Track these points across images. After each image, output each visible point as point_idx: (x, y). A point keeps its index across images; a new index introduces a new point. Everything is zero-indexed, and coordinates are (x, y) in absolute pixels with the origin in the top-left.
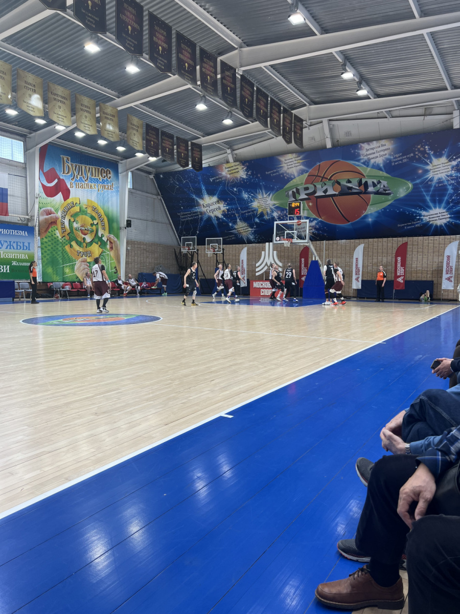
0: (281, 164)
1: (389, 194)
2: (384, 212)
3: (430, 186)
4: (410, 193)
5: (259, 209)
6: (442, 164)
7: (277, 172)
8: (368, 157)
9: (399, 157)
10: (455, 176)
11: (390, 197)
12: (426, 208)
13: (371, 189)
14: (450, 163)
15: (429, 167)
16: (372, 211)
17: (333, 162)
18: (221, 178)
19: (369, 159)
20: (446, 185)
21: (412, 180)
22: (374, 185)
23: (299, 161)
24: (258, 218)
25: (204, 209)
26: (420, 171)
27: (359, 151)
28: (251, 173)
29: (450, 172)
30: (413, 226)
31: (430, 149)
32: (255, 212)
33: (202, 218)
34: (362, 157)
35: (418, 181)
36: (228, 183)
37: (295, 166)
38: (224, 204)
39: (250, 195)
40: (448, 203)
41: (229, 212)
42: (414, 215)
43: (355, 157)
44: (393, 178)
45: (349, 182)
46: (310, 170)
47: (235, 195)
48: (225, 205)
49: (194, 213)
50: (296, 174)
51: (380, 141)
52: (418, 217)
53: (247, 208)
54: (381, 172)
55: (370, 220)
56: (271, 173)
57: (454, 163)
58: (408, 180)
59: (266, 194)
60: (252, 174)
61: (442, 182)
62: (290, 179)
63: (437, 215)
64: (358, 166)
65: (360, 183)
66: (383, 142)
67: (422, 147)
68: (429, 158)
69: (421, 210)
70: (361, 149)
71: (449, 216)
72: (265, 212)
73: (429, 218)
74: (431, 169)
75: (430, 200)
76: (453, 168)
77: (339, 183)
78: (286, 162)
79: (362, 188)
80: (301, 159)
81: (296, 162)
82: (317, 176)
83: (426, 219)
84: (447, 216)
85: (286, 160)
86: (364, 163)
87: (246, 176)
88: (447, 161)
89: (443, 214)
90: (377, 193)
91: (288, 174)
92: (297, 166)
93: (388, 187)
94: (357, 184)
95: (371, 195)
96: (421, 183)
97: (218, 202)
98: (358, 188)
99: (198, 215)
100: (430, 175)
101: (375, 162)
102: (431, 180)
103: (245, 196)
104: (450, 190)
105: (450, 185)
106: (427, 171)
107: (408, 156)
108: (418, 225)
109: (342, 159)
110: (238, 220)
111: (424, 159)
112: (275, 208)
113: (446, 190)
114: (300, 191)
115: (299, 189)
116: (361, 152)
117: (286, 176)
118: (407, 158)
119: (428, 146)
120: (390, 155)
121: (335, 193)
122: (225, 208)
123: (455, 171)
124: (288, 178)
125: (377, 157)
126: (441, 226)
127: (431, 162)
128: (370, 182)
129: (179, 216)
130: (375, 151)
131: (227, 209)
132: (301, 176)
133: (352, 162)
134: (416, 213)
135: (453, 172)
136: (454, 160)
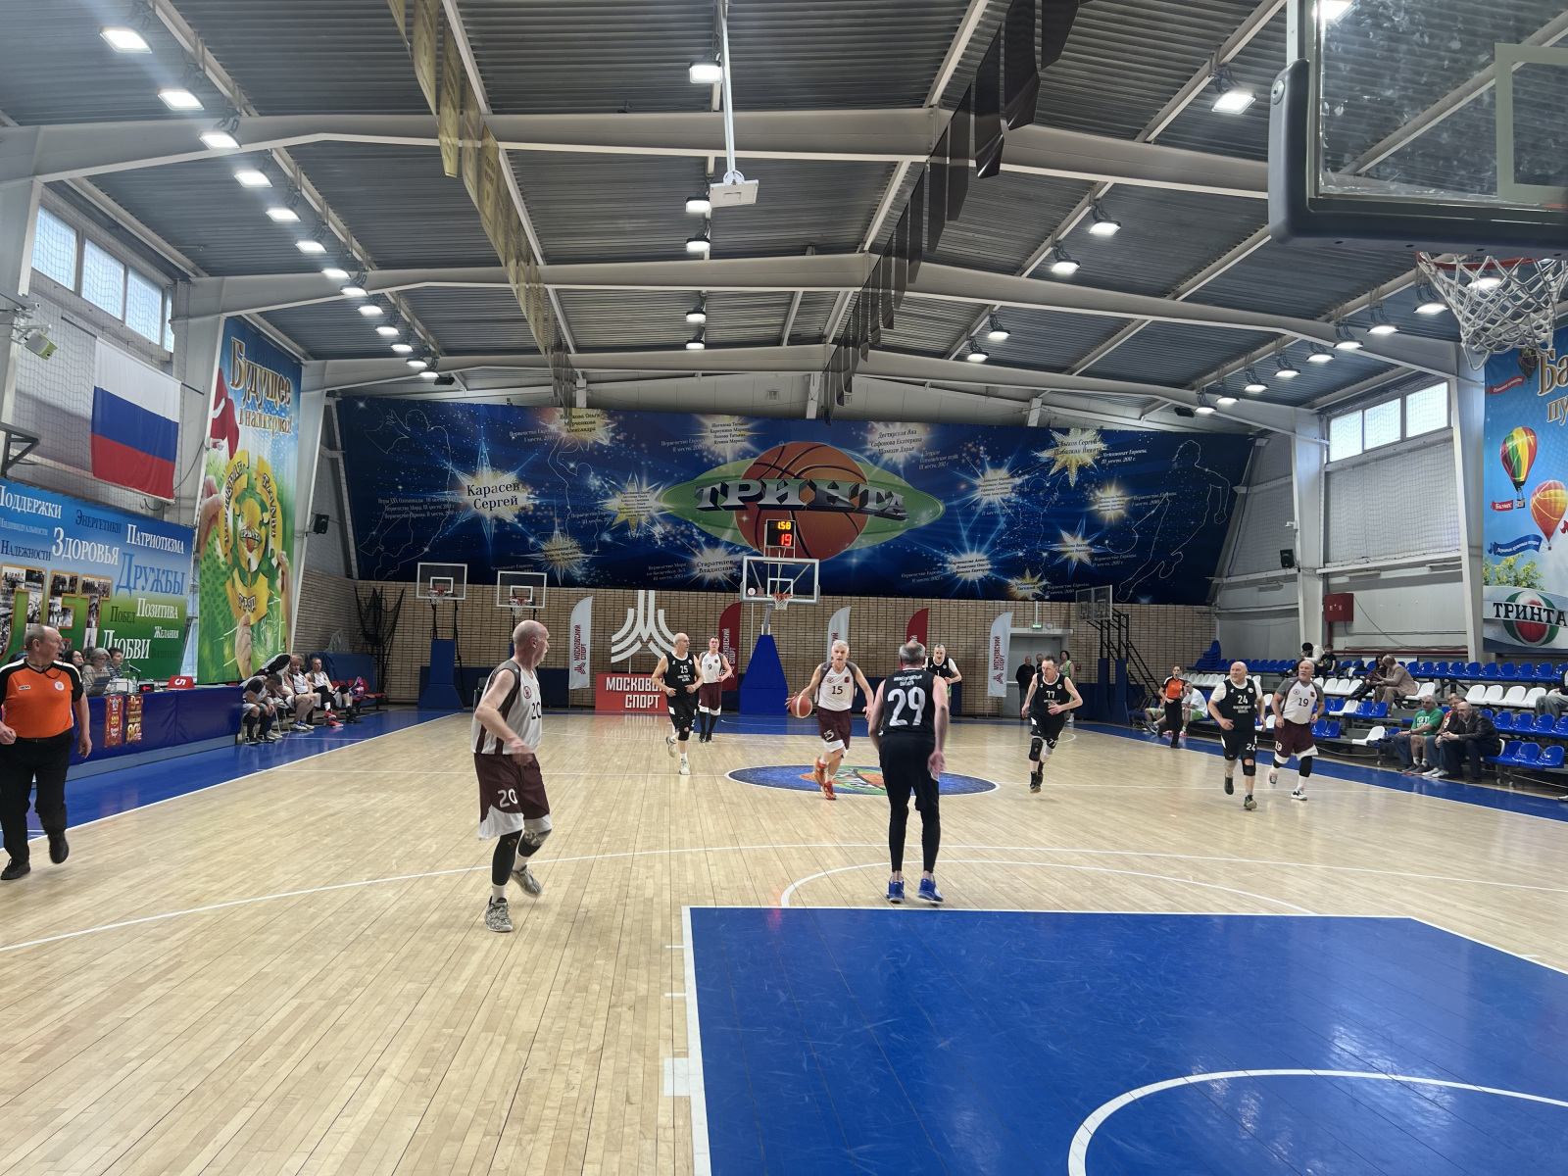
0: (702, 432)
1: (901, 518)
2: (885, 550)
3: (973, 513)
4: (937, 521)
5: (620, 515)
6: (1000, 479)
7: (688, 445)
8: (881, 447)
9: (935, 456)
10: (1015, 502)
11: (901, 524)
12: (957, 549)
13: (871, 505)
14: (1011, 480)
15: (977, 482)
16: (862, 545)
17: (811, 447)
18: (542, 436)
19: (881, 453)
20: (998, 515)
21: (946, 500)
22: (879, 499)
23: (742, 433)
24: (609, 533)
25: (466, 498)
26: (963, 487)
27: (866, 435)
28: (625, 437)
29: (1008, 495)
30: (927, 580)
31: (986, 453)
32: (608, 520)
33: (452, 518)
34: (869, 446)
35: (955, 503)
36: (558, 450)
37: (732, 441)
38: (532, 493)
39: (607, 482)
40: (993, 544)
41: (539, 513)
42: (935, 559)
43: (858, 444)
44: (916, 490)
45: (834, 486)
46: (762, 454)
47: (568, 476)
48: (532, 496)
49: (432, 504)
50: (729, 457)
51: (909, 424)
52: (940, 564)
53: (591, 509)
54: (897, 478)
55: (854, 561)
56: (674, 445)
57: (1018, 481)
58: (940, 499)
59: (649, 485)
60: (627, 440)
61: (993, 509)
62: (713, 464)
63: (971, 564)
64: (858, 460)
65: (854, 492)
66: (912, 426)
67: (974, 446)
68: (982, 467)
69: (948, 553)
70: (871, 431)
71: (990, 567)
72: (633, 523)
73: (958, 567)
74: (980, 486)
75: (967, 536)
76: (1014, 488)
77: (813, 486)
78: (715, 429)
79: (856, 501)
80: (748, 430)
81: (738, 433)
82: (772, 467)
83: (952, 569)
84: (985, 567)
85: (714, 426)
86: (870, 458)
87: (611, 441)
88: (1007, 476)
89: (981, 563)
90: (881, 514)
91: (713, 453)
92: (736, 441)
93: (902, 506)
94: (848, 492)
95: (869, 516)
96: (960, 506)
97: (515, 486)
98: (847, 500)
99: (444, 511)
100: (977, 495)
101: (891, 459)
102: (977, 503)
103: (594, 482)
104: (1002, 525)
105: (1003, 515)
106: (973, 488)
107: (949, 458)
108: (936, 578)
109: (832, 444)
110: (556, 532)
111: (974, 467)
112: (662, 516)
113: (997, 523)
114: (730, 489)
115: (727, 487)
116: (870, 437)
117: (706, 457)
118: (947, 460)
119: (984, 446)
120: (920, 450)
121: (801, 503)
122: (531, 501)
123: (1016, 493)
124: (710, 461)
125: (897, 450)
126: (973, 582)
127: (983, 474)
128: (873, 492)
129: (382, 507)
130: (895, 439)
131: (534, 505)
132: (741, 462)
133: (847, 452)
134: (938, 556)
135: (1013, 494)
136: (1019, 476)
